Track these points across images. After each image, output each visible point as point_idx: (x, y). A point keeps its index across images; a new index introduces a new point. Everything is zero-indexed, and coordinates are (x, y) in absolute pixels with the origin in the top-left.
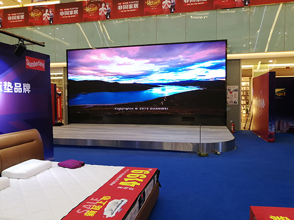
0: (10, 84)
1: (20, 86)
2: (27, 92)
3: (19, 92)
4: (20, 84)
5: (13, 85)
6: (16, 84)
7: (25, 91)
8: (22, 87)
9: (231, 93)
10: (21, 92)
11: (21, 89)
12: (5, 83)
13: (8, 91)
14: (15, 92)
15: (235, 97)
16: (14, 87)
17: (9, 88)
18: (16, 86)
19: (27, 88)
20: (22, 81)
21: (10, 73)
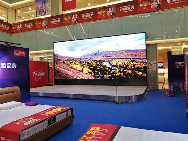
0: (5, 64)
1: (11, 65)
2: (14, 68)
3: (10, 68)
4: (10, 64)
5: (6, 64)
6: (8, 64)
7: (13, 67)
8: (12, 65)
9: (151, 65)
10: (11, 67)
11: (11, 66)
12: (2, 63)
13: (4, 68)
14: (7, 68)
15: (154, 68)
16: (7, 65)
17: (4, 66)
18: (8, 65)
19: (15, 66)
20: (12, 62)
21: (5, 58)
